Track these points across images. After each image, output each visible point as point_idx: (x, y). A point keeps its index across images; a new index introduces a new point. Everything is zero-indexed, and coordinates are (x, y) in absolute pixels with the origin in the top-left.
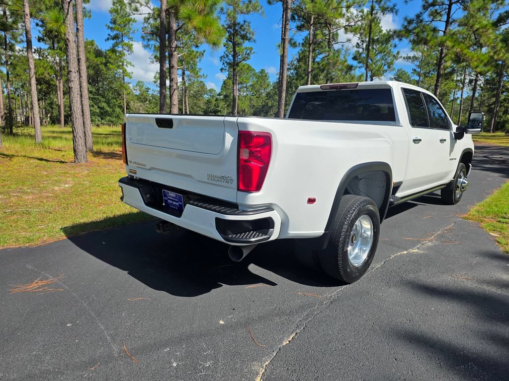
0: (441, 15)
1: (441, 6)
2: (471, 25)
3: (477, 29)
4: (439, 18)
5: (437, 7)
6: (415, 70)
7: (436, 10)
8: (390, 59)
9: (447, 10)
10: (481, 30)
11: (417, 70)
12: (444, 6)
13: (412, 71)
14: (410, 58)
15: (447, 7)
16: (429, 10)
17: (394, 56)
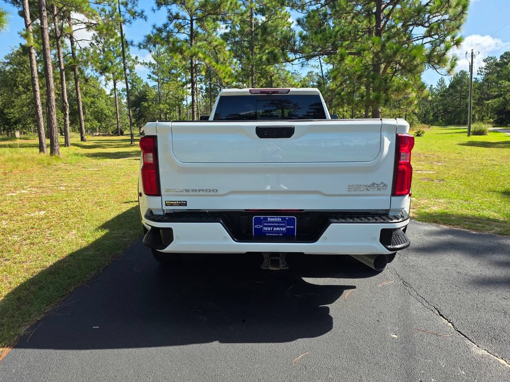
0: (185, 29)
1: (184, 21)
2: (210, 41)
3: (216, 46)
4: (182, 31)
5: (180, 21)
6: (150, 76)
7: (180, 23)
8: (129, 63)
9: (190, 25)
10: (219, 47)
11: (152, 76)
12: (187, 21)
13: (148, 77)
14: (146, 64)
15: (190, 22)
16: (174, 22)
17: (133, 60)
